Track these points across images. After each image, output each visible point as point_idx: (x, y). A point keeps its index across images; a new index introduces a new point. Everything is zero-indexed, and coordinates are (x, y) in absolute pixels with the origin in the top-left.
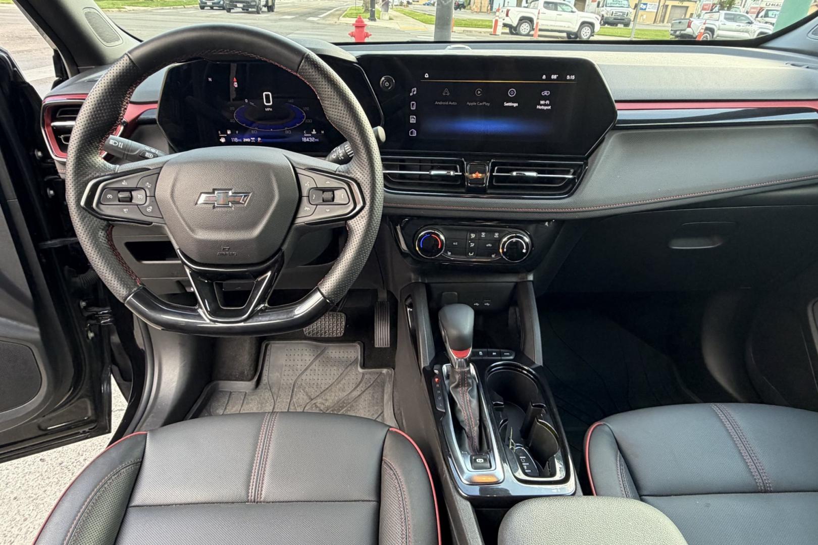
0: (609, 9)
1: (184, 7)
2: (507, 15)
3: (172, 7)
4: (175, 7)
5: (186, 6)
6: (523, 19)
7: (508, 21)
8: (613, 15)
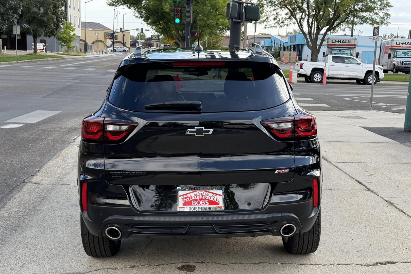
0: (399, 60)
1: (17, 62)
2: (301, 68)
3: (7, 62)
4: (9, 62)
5: (18, 61)
6: (315, 70)
7: (302, 71)
8: (404, 64)
